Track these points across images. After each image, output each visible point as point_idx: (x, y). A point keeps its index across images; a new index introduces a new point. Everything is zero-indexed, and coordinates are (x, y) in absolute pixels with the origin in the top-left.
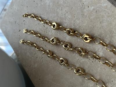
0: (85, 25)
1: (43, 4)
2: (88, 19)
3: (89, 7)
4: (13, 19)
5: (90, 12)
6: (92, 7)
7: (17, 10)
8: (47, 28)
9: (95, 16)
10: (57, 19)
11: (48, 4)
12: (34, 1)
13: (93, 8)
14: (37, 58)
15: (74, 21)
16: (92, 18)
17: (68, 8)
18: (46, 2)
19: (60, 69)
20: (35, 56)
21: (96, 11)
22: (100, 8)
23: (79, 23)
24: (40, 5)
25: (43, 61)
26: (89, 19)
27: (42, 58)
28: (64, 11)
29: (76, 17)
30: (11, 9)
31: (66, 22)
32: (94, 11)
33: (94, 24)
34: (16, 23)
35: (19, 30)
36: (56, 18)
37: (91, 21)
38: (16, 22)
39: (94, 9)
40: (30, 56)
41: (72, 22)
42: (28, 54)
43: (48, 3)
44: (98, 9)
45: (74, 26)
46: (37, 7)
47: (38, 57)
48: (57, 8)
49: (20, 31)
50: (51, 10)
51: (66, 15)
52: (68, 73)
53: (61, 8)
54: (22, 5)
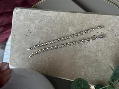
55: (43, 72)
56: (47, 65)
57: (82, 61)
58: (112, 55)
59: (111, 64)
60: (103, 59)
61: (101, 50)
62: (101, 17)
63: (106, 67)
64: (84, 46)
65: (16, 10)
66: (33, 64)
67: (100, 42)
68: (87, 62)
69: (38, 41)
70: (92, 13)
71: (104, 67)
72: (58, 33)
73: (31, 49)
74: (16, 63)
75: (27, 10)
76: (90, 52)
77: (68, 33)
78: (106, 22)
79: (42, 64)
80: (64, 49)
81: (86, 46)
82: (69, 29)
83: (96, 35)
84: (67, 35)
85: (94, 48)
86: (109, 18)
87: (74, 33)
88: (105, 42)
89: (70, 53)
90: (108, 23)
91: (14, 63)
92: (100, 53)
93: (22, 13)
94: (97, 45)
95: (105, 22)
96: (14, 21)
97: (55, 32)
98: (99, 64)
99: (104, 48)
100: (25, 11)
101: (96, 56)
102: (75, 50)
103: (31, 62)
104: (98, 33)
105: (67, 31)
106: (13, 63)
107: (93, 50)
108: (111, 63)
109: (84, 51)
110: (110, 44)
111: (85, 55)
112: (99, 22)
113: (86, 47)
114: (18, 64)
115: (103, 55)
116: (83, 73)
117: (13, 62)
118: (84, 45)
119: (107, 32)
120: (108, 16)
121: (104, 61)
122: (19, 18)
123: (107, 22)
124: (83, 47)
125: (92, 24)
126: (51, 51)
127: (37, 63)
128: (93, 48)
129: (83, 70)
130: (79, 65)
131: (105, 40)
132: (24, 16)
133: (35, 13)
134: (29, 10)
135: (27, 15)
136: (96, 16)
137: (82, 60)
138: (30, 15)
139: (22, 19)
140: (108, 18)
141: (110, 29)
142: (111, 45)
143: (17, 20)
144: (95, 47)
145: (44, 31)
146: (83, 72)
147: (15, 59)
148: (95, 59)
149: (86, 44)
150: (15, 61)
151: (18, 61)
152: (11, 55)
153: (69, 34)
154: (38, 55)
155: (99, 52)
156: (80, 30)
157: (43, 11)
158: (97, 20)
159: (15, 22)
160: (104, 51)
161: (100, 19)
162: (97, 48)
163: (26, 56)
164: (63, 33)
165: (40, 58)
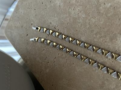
0: (102, 23)
1: (52, 5)
2: (105, 17)
3: (105, 4)
4: (19, 24)
5: (107, 9)
6: (108, 4)
7: (23, 14)
8: (59, 30)
9: (113, 13)
10: (70, 19)
11: (59, 5)
12: (43, 3)
13: (110, 4)
14: (48, 62)
15: (89, 20)
16: (109, 15)
17: (81, 7)
18: (56, 3)
19: (76, 73)
20: (46, 60)
21: (113, 8)
22: (118, 4)
23: (95, 22)
24: (49, 6)
25: (56, 65)
26: (107, 16)
27: (55, 61)
28: (77, 10)
29: (91, 16)
30: (17, 13)
31: (80, 22)
32: (112, 8)
33: (112, 21)
34: (22, 28)
35: (26, 35)
36: (68, 19)
37: (109, 19)
38: (22, 26)
39: (111, 6)
40: (40, 61)
41: (87, 21)
42: (38, 59)
43: (58, 3)
44: (115, 5)
45: (89, 25)
46: (46, 9)
47: (50, 62)
48: (69, 8)
49: (28, 36)
50: (63, 11)
51: (80, 14)
52: (85, 76)
53: (73, 7)
54: (29, 8)
56: (47, 71)
66: (30, 53)
72: (92, 31)
74: (12, 35)
77: (110, 44)
79: (41, 63)
82: (118, 39)
84: (106, 47)
89: (92, 81)
97: (88, 26)
103: (29, 48)
105: (111, 39)
114: (13, 38)
117: (9, 32)
127: (35, 56)
145: (73, 12)
147: (13, 28)
150: (12, 31)
151: (15, 33)
163: (27, 35)
164: (101, 39)
165: (44, 52)
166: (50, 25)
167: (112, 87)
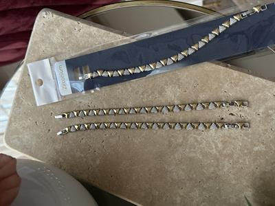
4: (29, 121)
8: (95, 106)
14: (95, 151)
19: (135, 146)
20: (91, 150)
25: (106, 150)
27: (104, 146)
30: (20, 108)
34: (37, 124)
35: (47, 131)
40: (83, 155)
42: (78, 154)
47: (97, 150)
49: (51, 131)
55: (84, 177)
56: (98, 162)
57: (183, 170)
58: (254, 173)
59: (249, 193)
60: (232, 176)
61: (231, 156)
62: (246, 80)
63: (236, 196)
64: (194, 137)
65: (45, 16)
66: (62, 153)
67: (233, 136)
68: (194, 176)
69: (87, 102)
70: (227, 66)
71: (230, 196)
72: (137, 92)
73: (64, 116)
74: (22, 141)
75: (72, 21)
76: (205, 154)
77: (161, 98)
78: (257, 93)
79: (85, 157)
80: (144, 134)
81: (199, 140)
82: (166, 90)
83: (228, 118)
84: (159, 103)
85: (217, 147)
86: (265, 87)
87: (176, 102)
88: (246, 138)
89: (158, 146)
90: (260, 97)
91: (16, 140)
92: (229, 161)
93: (58, 25)
94: (224, 143)
95: (254, 93)
96: (35, 40)
98: (221, 185)
99: (239, 152)
100: (67, 22)
101: (217, 167)
102: (170, 142)
103: (58, 147)
104: (232, 114)
105: (160, 93)
106: (14, 141)
107: (214, 150)
108: (250, 189)
109: (190, 148)
110: (255, 145)
111: (191, 159)
112: (240, 91)
113: (197, 141)
114: (25, 146)
115: (233, 168)
116: (178, 199)
117: (14, 139)
118: (195, 134)
119: (254, 116)
120: (263, 81)
121: (234, 182)
122: (48, 37)
123: (259, 94)
124: (192, 139)
125: (222, 92)
126: (113, 132)
127: (72, 153)
128: (214, 147)
129: (181, 192)
130: (172, 179)
131: (246, 135)
132: (62, 33)
133: (90, 34)
134: (76, 23)
135: (71, 33)
136: (235, 73)
137: (184, 167)
138: (78, 36)
139: (55, 40)
140: (263, 85)
141: (263, 113)
142: (256, 149)
143: (43, 41)
144: (220, 145)
146: (180, 196)
147: (21, 130)
148: (213, 173)
149: (200, 134)
151: (26, 136)
152: (13, 119)
153: (163, 101)
154: (79, 133)
155: (227, 159)
156: (192, 98)
157: (112, 34)
158: (236, 86)
159: (36, 42)
160: (238, 158)
161: (243, 85)
162: (223, 149)
163: (49, 130)
164: (150, 97)
165: (83, 141)
166: (81, 105)
167: (180, 141)
